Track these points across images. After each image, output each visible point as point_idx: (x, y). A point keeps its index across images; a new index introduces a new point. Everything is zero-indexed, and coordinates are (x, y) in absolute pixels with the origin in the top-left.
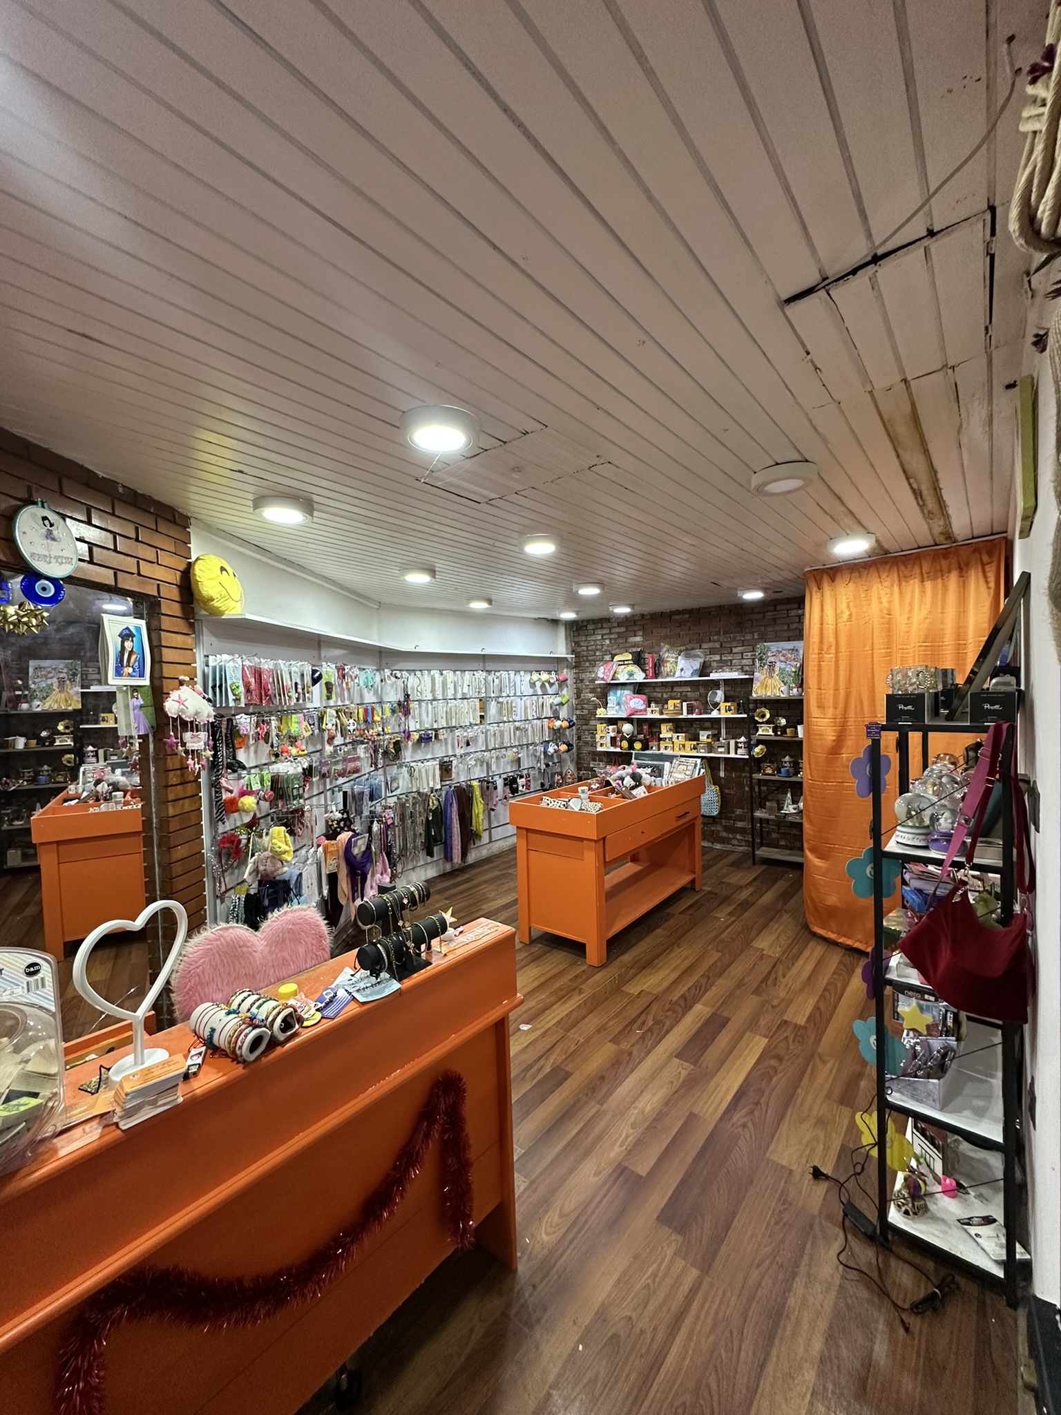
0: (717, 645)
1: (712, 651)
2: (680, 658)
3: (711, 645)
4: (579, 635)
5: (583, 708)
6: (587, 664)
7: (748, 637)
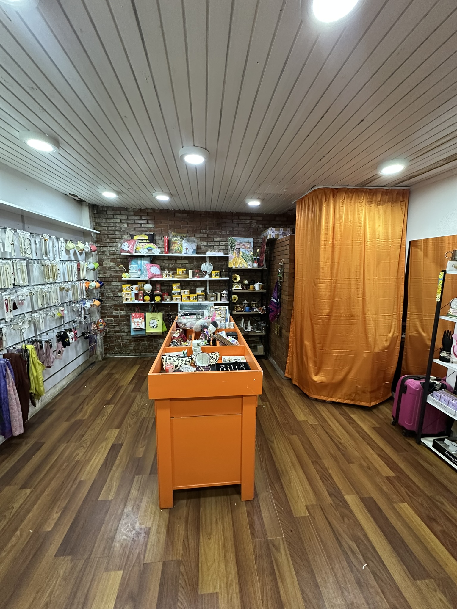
0: (205, 236)
1: (202, 239)
2: (183, 241)
3: (201, 235)
4: (99, 217)
5: (105, 273)
6: (108, 240)
7: (224, 233)
